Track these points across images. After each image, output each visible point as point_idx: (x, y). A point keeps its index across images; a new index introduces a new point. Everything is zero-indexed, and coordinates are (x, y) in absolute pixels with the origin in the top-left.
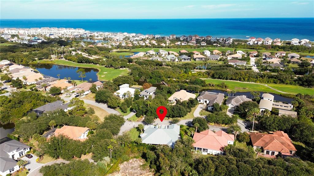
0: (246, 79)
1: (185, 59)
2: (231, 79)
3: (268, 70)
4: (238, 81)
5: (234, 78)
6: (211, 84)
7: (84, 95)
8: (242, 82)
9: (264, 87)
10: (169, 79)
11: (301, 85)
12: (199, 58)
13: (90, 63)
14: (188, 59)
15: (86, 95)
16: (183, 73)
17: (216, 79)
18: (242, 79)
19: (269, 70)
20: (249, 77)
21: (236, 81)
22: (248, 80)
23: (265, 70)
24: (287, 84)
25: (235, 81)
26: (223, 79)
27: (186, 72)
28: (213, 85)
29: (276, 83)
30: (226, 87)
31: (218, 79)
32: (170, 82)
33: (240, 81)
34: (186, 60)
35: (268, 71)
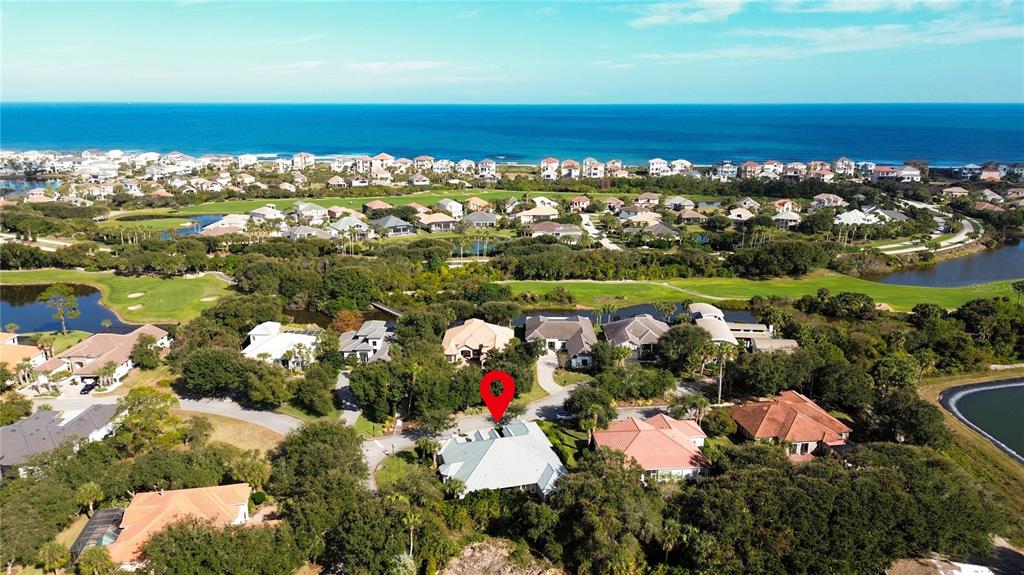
0: (611, 272)
1: (396, 230)
2: (571, 276)
3: (644, 244)
4: (589, 281)
5: (579, 273)
6: (529, 295)
7: (115, 380)
8: (600, 282)
9: (663, 288)
10: (391, 294)
11: (742, 276)
12: (438, 224)
13: (40, 267)
14: (404, 230)
15: (121, 379)
16: (424, 272)
17: (527, 281)
18: (601, 275)
19: (647, 245)
20: (617, 266)
21: (584, 281)
22: (616, 277)
23: (638, 246)
24: (710, 276)
25: (580, 281)
26: (549, 279)
27: (429, 267)
28: (533, 299)
29: (684, 276)
30: (570, 299)
31: (533, 279)
32: (400, 303)
33: (594, 278)
34: (398, 230)
35: (646, 247)
